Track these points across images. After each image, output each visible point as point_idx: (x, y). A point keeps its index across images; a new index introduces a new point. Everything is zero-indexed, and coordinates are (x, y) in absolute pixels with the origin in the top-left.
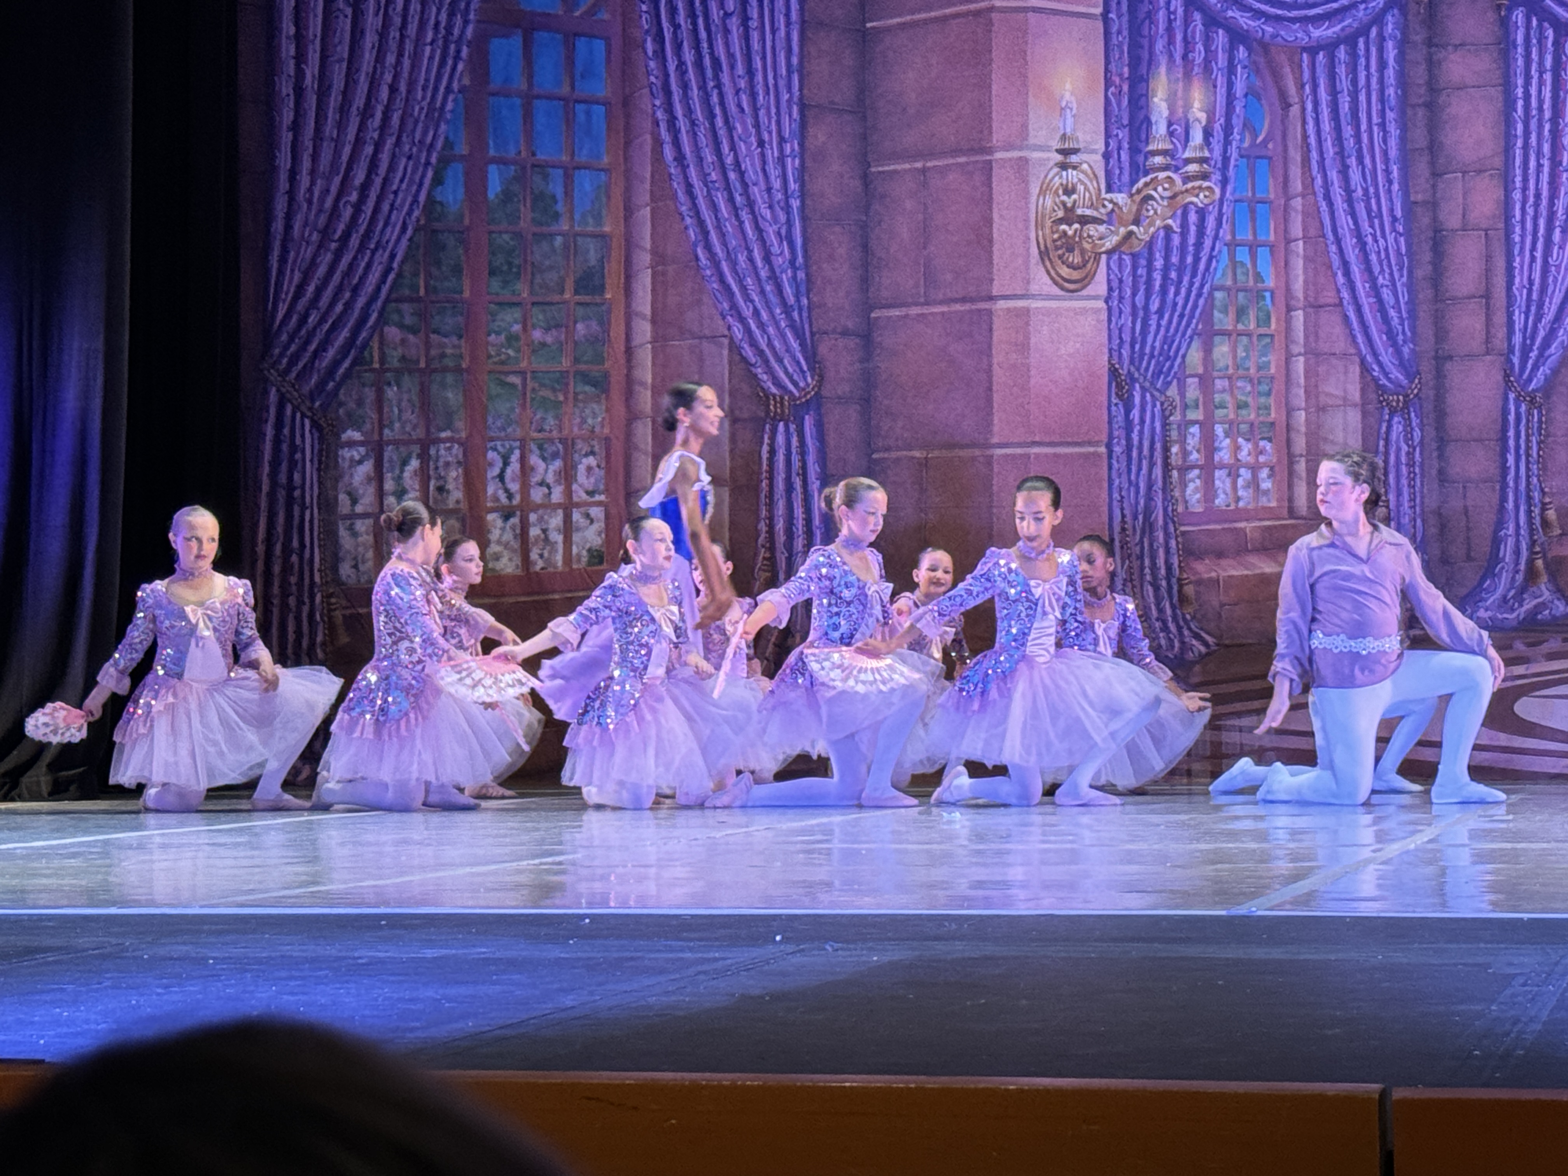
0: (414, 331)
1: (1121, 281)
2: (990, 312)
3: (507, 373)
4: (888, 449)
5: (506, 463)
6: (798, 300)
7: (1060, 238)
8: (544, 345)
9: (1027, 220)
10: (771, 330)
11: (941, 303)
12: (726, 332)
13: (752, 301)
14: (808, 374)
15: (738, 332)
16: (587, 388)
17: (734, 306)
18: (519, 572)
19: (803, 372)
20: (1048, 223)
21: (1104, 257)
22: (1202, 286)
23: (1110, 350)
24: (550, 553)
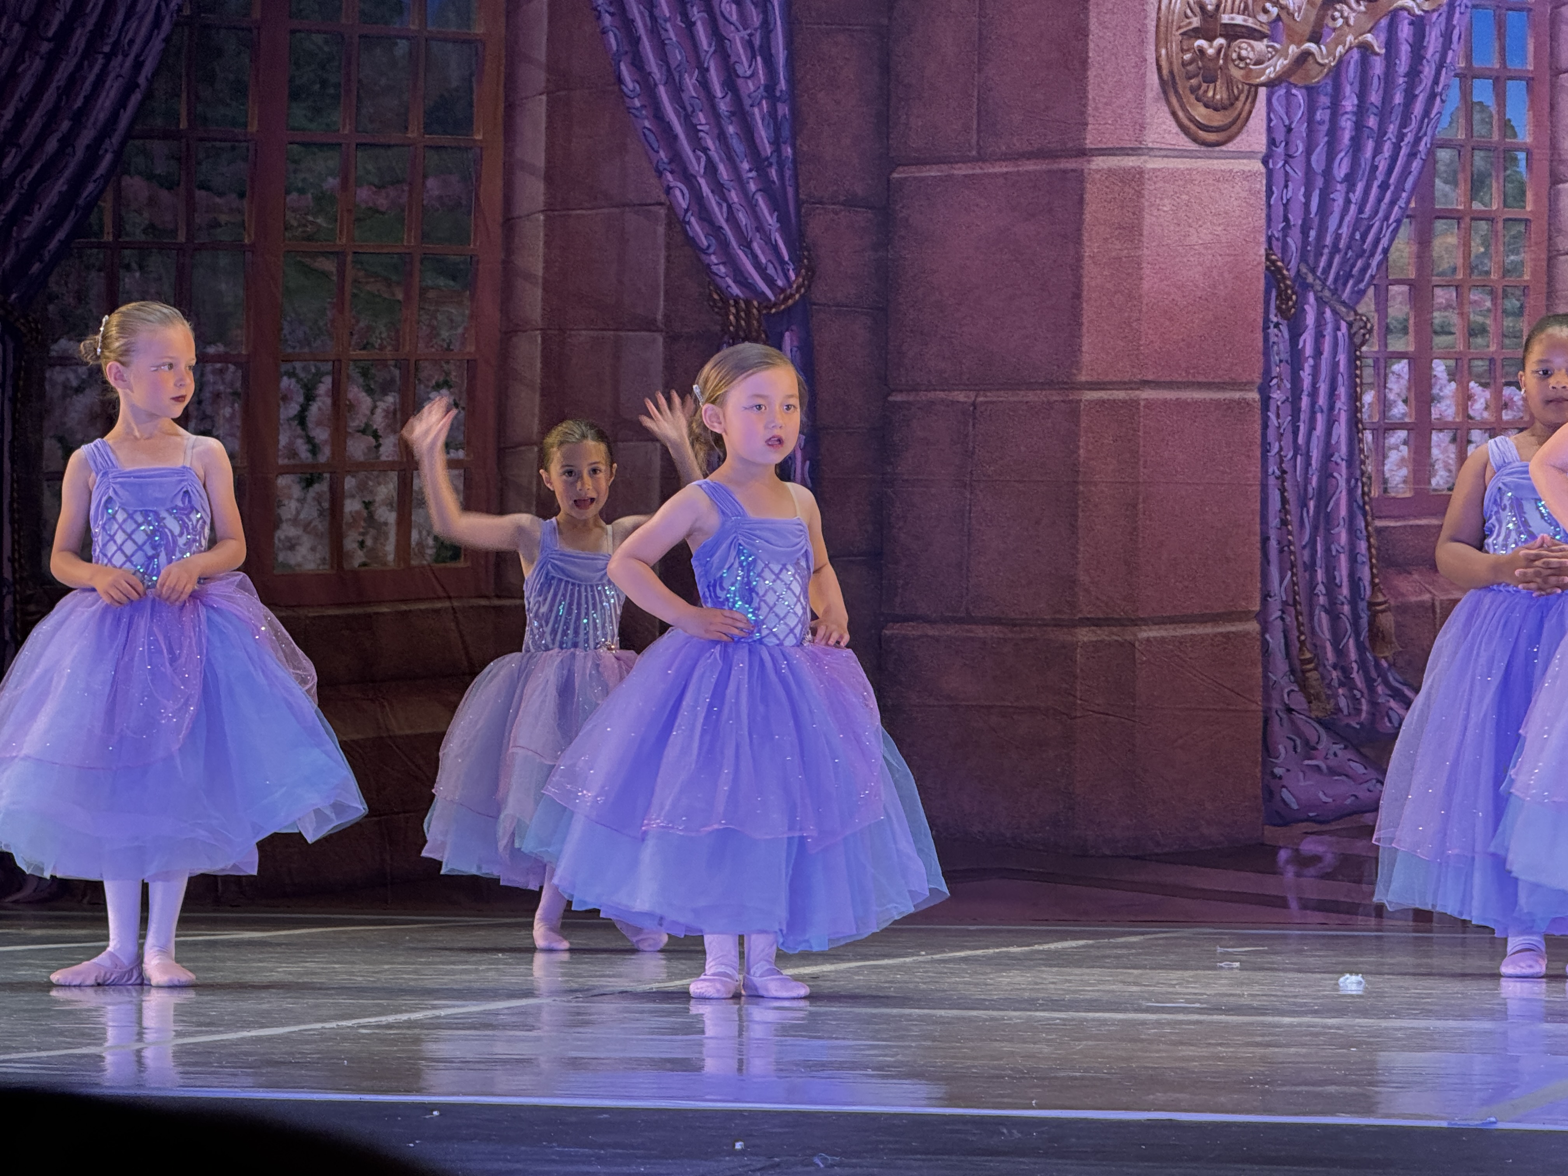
0: (170, 184)
1: (1289, 130)
2: (1080, 177)
3: (315, 255)
4: (914, 388)
5: (310, 398)
6: (778, 150)
7: (1191, 62)
8: (375, 211)
9: (1142, 30)
10: (734, 196)
11: (1006, 158)
12: (663, 198)
13: (705, 150)
14: (791, 267)
15: (682, 198)
16: (441, 282)
17: (676, 157)
18: (325, 569)
19: (782, 262)
20: (1176, 35)
21: (1263, 92)
22: (1417, 140)
23: (1269, 239)
24: (376, 539)
